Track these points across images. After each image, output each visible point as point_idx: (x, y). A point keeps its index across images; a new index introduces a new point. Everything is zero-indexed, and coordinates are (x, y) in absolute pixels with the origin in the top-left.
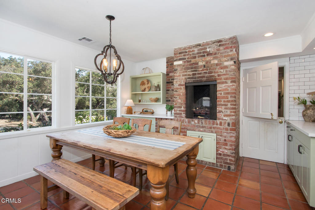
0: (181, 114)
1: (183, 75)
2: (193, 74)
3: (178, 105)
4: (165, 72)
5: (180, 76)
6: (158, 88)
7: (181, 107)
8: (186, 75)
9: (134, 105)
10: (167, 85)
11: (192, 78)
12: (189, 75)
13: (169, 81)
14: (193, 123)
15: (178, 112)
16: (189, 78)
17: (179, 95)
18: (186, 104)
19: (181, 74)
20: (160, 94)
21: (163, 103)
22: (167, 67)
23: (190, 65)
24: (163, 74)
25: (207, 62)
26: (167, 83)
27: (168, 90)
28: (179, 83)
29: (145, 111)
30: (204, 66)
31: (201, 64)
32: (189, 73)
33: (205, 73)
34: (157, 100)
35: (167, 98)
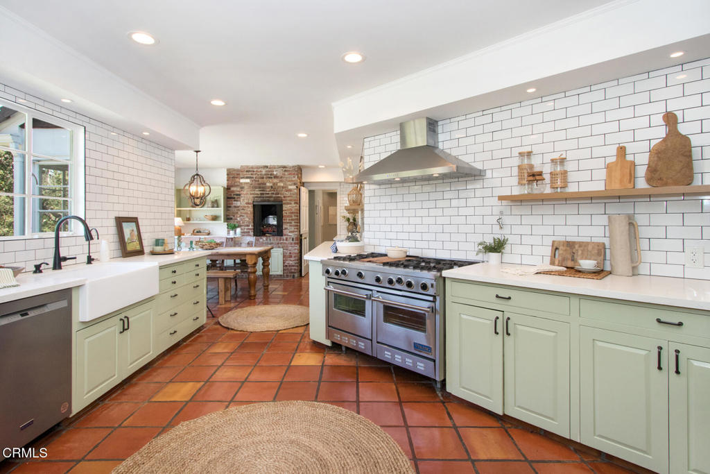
0: (249, 232)
1: (251, 194)
2: (261, 194)
3: (246, 224)
4: (226, 187)
5: (247, 194)
6: (215, 204)
7: (249, 226)
8: (254, 194)
9: (183, 225)
10: (227, 201)
11: (260, 197)
12: (257, 194)
13: (230, 196)
14: (261, 240)
15: (245, 230)
16: (257, 197)
17: (247, 213)
18: (254, 222)
19: (249, 193)
20: (220, 211)
21: (224, 222)
22: (228, 180)
23: (259, 184)
24: (224, 188)
25: (274, 184)
26: (228, 198)
27: (230, 207)
28: (246, 201)
29: (197, 232)
30: (272, 187)
31: (268, 184)
32: (256, 192)
33: (273, 194)
34: (215, 218)
35: (227, 215)
